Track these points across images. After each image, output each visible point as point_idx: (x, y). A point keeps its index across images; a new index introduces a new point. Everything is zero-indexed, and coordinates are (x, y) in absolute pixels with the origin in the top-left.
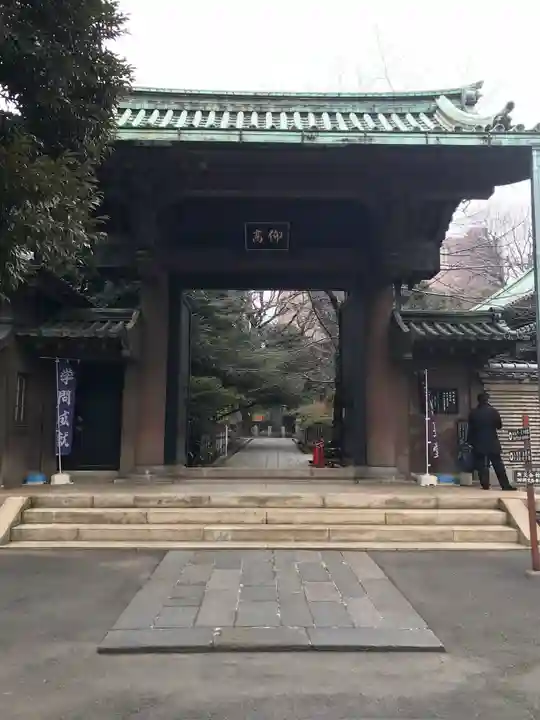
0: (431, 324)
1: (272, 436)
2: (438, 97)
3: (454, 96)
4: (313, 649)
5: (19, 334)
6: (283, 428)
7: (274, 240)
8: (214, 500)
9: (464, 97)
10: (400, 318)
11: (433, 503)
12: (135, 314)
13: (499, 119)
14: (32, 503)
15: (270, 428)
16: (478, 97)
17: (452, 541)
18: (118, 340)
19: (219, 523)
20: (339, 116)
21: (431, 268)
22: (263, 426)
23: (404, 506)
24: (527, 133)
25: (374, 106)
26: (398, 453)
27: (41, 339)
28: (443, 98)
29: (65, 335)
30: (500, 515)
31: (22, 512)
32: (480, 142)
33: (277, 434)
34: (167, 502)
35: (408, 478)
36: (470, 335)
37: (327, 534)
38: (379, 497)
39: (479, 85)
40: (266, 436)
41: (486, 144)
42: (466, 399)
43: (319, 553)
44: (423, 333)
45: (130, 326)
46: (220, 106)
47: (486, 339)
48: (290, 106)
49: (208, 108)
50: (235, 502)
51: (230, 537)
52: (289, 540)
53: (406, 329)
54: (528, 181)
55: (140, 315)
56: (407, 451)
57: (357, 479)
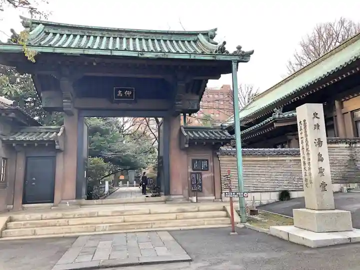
0: (197, 132)
1: (130, 186)
2: (198, 34)
3: (205, 34)
4: (141, 264)
5: (4, 139)
6: (135, 182)
7: (128, 95)
8: (100, 214)
9: (209, 34)
10: (184, 130)
11: (196, 209)
12: (62, 129)
13: (220, 48)
14: (11, 220)
15: (128, 182)
16: (215, 34)
17: (204, 225)
18: (54, 141)
19: (102, 223)
20: (156, 41)
21: (196, 108)
22: (124, 182)
23: (184, 211)
24: (230, 55)
25: (171, 37)
26: (183, 188)
27: (15, 141)
28: (200, 34)
29: (27, 139)
30: (224, 213)
31: (6, 224)
32: (212, 58)
33: (131, 185)
34: (78, 215)
35: (188, 200)
36: (207, 137)
37: (151, 225)
38: (174, 208)
39: (216, 30)
40: (126, 186)
41: (214, 59)
42: (212, 164)
43: (147, 233)
44: (193, 136)
45: (59, 134)
46: (102, 34)
47: (218, 138)
48: (134, 35)
49: (96, 35)
50: (110, 214)
51: (107, 229)
52: (134, 229)
53: (185, 134)
54: (231, 74)
55: (64, 129)
56: (187, 188)
57: (165, 201)
